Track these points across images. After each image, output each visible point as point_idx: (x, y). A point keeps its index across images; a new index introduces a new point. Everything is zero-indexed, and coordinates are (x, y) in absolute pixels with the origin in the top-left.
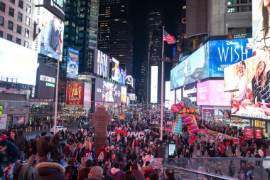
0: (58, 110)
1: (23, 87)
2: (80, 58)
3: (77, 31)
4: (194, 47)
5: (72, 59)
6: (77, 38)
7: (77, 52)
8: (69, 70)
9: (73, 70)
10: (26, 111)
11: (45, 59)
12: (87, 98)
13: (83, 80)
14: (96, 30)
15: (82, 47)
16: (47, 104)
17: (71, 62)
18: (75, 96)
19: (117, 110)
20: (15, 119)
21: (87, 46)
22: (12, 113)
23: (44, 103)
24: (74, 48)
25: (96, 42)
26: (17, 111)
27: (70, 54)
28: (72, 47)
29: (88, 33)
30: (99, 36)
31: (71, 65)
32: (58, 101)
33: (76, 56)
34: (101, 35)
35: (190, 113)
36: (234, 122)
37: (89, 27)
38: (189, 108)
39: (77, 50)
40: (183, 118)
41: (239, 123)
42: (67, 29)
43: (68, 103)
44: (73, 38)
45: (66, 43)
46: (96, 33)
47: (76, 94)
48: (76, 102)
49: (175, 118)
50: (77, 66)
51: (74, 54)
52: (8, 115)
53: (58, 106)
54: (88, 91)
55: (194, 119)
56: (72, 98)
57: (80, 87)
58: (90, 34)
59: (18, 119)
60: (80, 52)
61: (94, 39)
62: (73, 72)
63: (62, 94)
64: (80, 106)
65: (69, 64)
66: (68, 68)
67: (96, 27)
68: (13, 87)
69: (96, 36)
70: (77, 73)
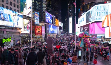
0: (32, 37)
1: (18, 29)
2: (40, 16)
3: (38, 4)
4: (88, 8)
5: (37, 16)
6: (38, 7)
7: (38, 13)
8: (35, 21)
9: (37, 21)
10: (20, 38)
11: (26, 17)
12: (43, 32)
13: (41, 25)
14: (46, 3)
15: (40, 11)
16: (28, 35)
17: (36, 18)
18: (39, 32)
19: (56, 37)
20: (16, 42)
21: (42, 11)
22: (15, 39)
23: (27, 35)
24: (37, 12)
25: (46, 8)
26: (16, 39)
27: (36, 14)
28: (36, 11)
29: (42, 5)
30: (47, 6)
31: (36, 19)
32: (32, 34)
33: (38, 15)
34: (48, 5)
35: (87, 37)
36: (106, 41)
37: (42, 2)
38: (86, 35)
39: (38, 12)
40: (84, 40)
41: (109, 41)
42: (34, 4)
43: (36, 35)
44: (36, 8)
45: (34, 10)
46: (45, 5)
47: (39, 31)
48: (39, 34)
49: (80, 40)
50: (39, 19)
51: (37, 14)
52: (14, 40)
53: (32, 36)
54: (44, 30)
55: (89, 40)
56: (37, 33)
57: (40, 28)
58: (43, 5)
59: (17, 42)
60: (39, 13)
61: (45, 7)
62: (37, 22)
63: (34, 31)
64: (41, 36)
65: (35, 19)
66: (35, 20)
67: (45, 2)
68: (14, 29)
69: (46, 6)
70: (39, 22)
